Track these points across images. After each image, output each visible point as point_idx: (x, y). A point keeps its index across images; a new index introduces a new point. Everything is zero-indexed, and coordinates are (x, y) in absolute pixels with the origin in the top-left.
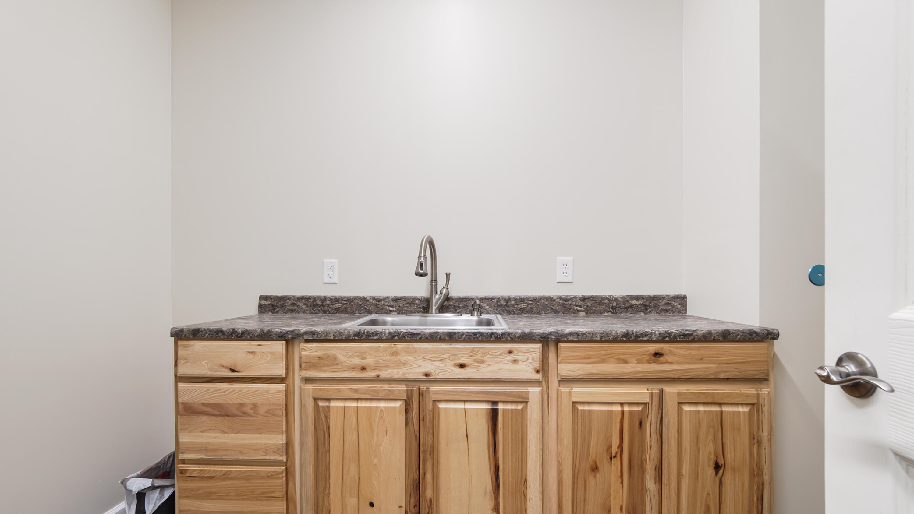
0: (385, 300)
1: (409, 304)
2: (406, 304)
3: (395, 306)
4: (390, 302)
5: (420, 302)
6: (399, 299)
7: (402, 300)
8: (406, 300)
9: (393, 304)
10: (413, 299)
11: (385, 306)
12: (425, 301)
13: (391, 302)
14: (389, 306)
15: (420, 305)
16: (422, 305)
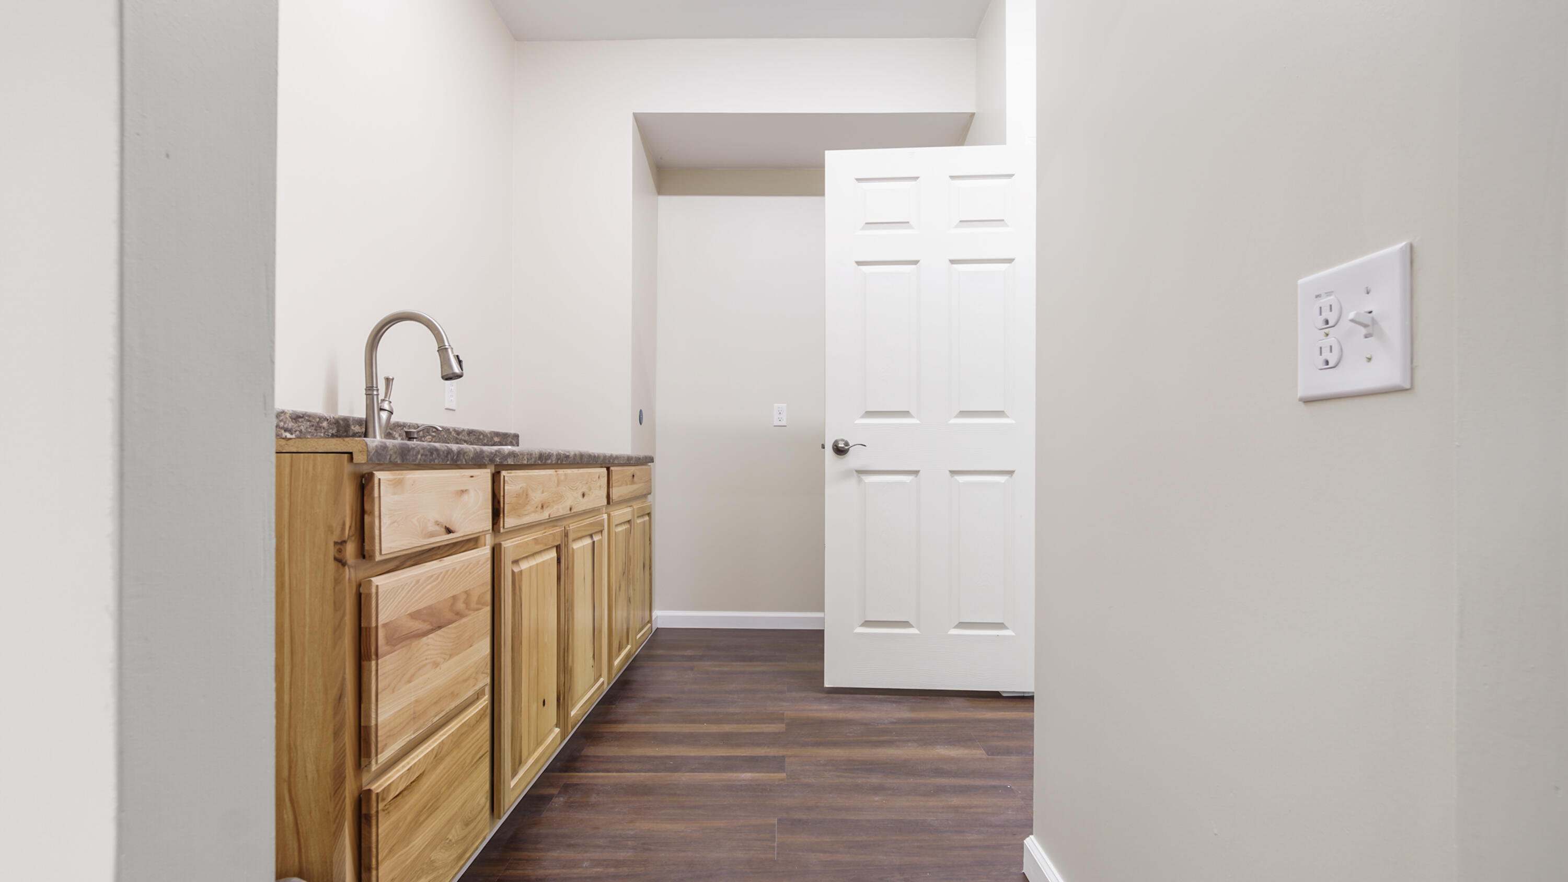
0: (279, 416)
1: (314, 428)
2: (310, 426)
3: (294, 430)
4: (287, 422)
5: (329, 426)
6: (300, 417)
7: (305, 419)
8: (311, 419)
9: (293, 426)
10: (320, 418)
11: (280, 430)
12: (335, 424)
13: (289, 421)
14: (286, 430)
15: (328, 430)
16: (330, 431)
